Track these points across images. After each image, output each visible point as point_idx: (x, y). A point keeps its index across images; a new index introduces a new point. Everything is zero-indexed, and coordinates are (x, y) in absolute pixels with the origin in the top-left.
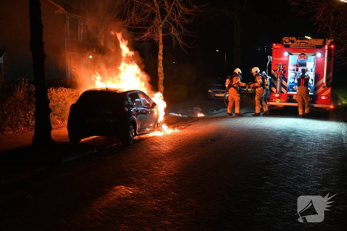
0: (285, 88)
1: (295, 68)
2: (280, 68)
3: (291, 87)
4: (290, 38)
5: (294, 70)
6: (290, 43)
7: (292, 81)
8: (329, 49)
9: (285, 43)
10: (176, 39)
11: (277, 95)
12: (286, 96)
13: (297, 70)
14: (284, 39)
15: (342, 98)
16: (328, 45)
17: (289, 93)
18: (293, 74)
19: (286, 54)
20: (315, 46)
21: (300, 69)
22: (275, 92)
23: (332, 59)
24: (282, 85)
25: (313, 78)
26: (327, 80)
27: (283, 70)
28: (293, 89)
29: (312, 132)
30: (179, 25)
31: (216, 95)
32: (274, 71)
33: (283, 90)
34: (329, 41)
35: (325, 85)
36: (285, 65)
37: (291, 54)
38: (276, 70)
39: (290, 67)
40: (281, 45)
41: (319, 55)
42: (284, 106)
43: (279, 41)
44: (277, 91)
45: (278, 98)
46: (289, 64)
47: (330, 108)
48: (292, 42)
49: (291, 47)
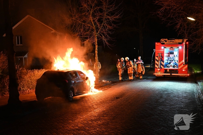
0: (163, 65)
1: (168, 55)
2: (160, 55)
3: (166, 65)
4: (165, 39)
5: (167, 56)
6: (164, 42)
7: (166, 62)
8: (186, 44)
9: (162, 42)
10: (105, 42)
11: (159, 70)
12: (164, 70)
13: (169, 56)
14: (161, 40)
15: (194, 69)
16: (185, 42)
17: (165, 68)
18: (167, 58)
19: (163, 48)
20: (178, 43)
22: (158, 68)
23: (188, 49)
24: (161, 64)
25: (178, 60)
26: (185, 61)
27: (161, 56)
28: (167, 66)
29: (177, 91)
30: (106, 35)
32: (157, 57)
33: (162, 66)
34: (186, 40)
35: (184, 63)
36: (162, 54)
37: (165, 48)
38: (158, 57)
39: (165, 55)
40: (160, 43)
41: (180, 48)
42: (163, 75)
43: (159, 41)
44: (158, 67)
45: (160, 71)
46: (165, 53)
47: (188, 76)
48: (166, 41)
49: (165, 44)
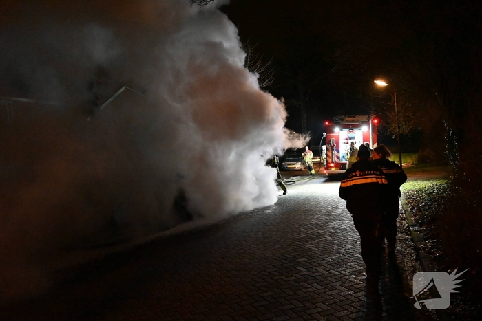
4: (340, 117)
6: (340, 121)
8: (373, 125)
11: (332, 165)
13: (347, 143)
14: (334, 118)
16: (372, 120)
18: (345, 147)
19: (337, 130)
21: (350, 141)
22: (330, 162)
31: (289, 166)
33: (337, 160)
36: (337, 139)
39: (342, 141)
41: (365, 128)
42: (338, 173)
46: (341, 138)
48: (342, 119)
49: (341, 124)
